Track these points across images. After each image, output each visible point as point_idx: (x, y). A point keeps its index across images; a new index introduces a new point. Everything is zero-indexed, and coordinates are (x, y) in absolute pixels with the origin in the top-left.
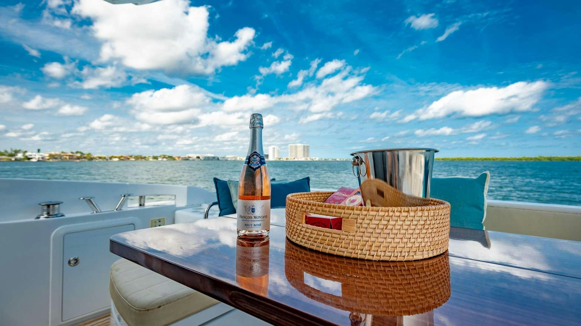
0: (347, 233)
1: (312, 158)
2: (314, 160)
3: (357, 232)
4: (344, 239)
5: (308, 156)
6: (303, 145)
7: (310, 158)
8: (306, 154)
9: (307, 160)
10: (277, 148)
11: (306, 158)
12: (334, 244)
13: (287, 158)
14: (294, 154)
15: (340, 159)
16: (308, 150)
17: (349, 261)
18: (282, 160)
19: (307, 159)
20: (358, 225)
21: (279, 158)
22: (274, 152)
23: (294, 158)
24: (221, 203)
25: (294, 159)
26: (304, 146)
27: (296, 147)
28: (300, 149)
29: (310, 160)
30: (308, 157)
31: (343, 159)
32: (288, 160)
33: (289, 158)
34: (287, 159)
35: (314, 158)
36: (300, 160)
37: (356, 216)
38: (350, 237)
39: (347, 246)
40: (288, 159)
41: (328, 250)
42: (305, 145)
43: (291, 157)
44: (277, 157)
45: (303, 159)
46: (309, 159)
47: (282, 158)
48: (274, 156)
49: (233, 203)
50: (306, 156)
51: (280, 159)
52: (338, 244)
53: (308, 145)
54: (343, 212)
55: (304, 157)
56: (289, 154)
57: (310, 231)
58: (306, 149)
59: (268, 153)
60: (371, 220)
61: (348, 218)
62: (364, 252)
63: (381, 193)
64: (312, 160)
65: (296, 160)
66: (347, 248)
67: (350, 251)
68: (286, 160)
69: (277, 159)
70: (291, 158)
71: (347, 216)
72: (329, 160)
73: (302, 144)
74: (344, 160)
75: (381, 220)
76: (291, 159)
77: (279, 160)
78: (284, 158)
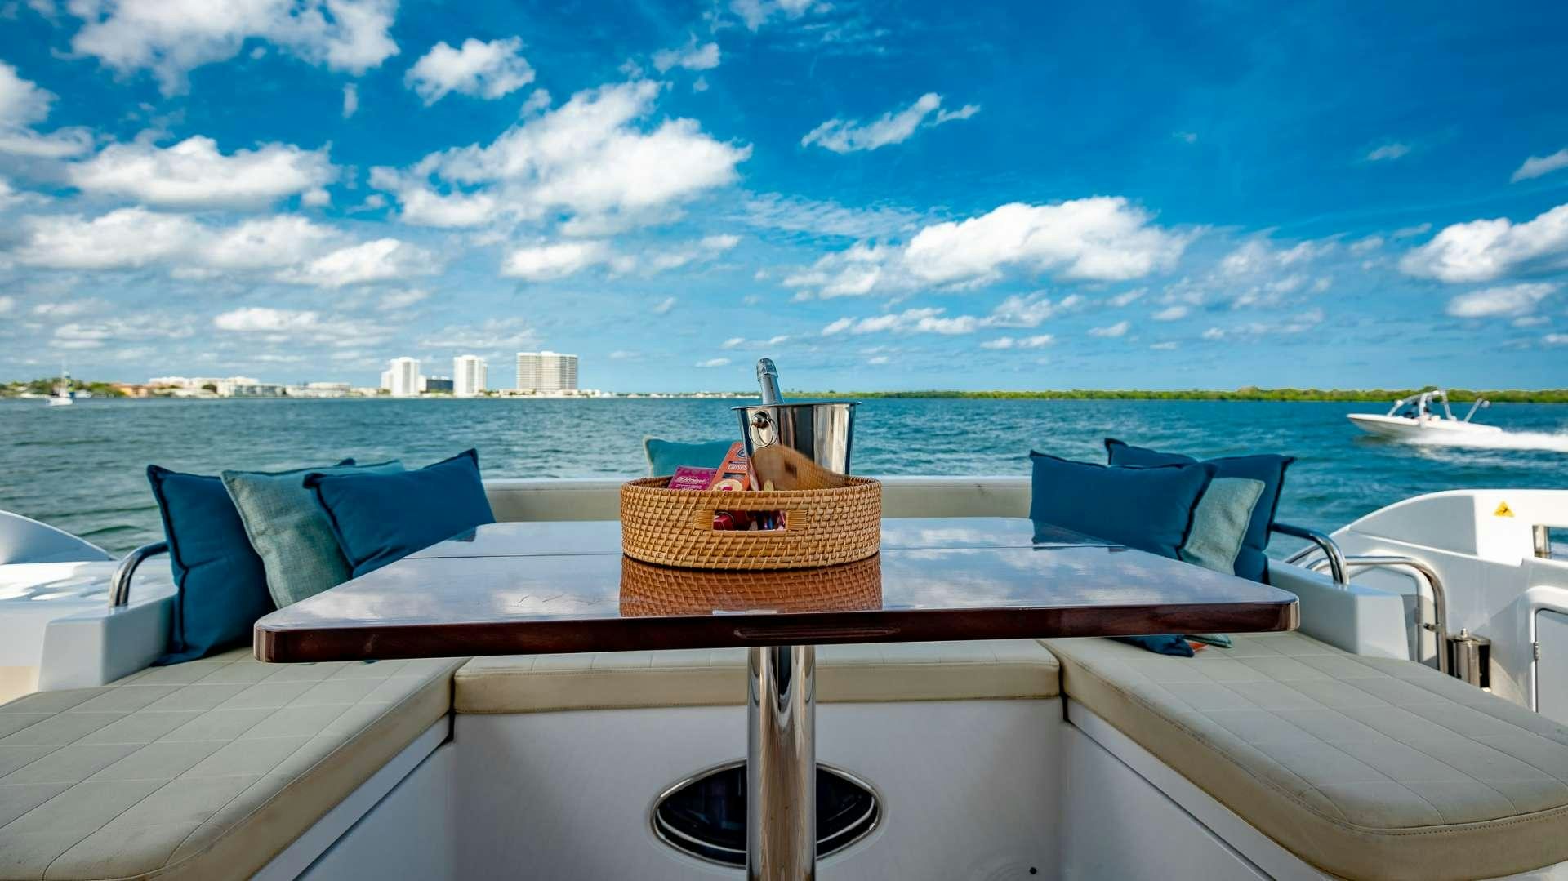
0: (794, 533)
1: (583, 391)
2: (592, 396)
3: (807, 529)
4: (790, 542)
5: (573, 385)
6: (558, 355)
7: (579, 392)
8: (567, 380)
9: (572, 397)
10: (480, 362)
11: (568, 391)
12: (773, 553)
13: (513, 391)
14: (532, 379)
15: (661, 395)
16: (574, 370)
17: (797, 574)
18: (495, 395)
19: (571, 394)
20: (809, 518)
21: (488, 390)
22: (471, 373)
23: (532, 390)
24: (183, 546)
25: (534, 393)
26: (562, 358)
27: (539, 360)
28: (552, 366)
29: (579, 397)
30: (574, 389)
31: (668, 395)
32: (514, 397)
33: (519, 390)
34: (511, 394)
35: (589, 392)
36: (550, 396)
37: (806, 506)
38: (799, 538)
39: (793, 552)
40: (515, 394)
41: (764, 564)
42: (564, 355)
43: (523, 386)
44: (482, 389)
45: (560, 394)
46: (576, 394)
47: (498, 392)
48: (470, 383)
49: (250, 539)
50: (567, 385)
51: (489, 393)
52: (780, 552)
53: (575, 356)
54: (789, 501)
55: (562, 387)
56: (519, 378)
57: (730, 540)
58: (569, 370)
59: (452, 374)
60: (824, 508)
61: (795, 509)
62: (817, 556)
63: (790, 469)
64: (585, 397)
65: (539, 395)
66: (794, 555)
67: (799, 558)
68: (508, 397)
69: (482, 394)
70: (524, 391)
71: (795, 506)
72: (630, 397)
73: (555, 352)
74: (671, 397)
75: (835, 507)
76: (524, 394)
77: (486, 397)
78: (501, 392)
